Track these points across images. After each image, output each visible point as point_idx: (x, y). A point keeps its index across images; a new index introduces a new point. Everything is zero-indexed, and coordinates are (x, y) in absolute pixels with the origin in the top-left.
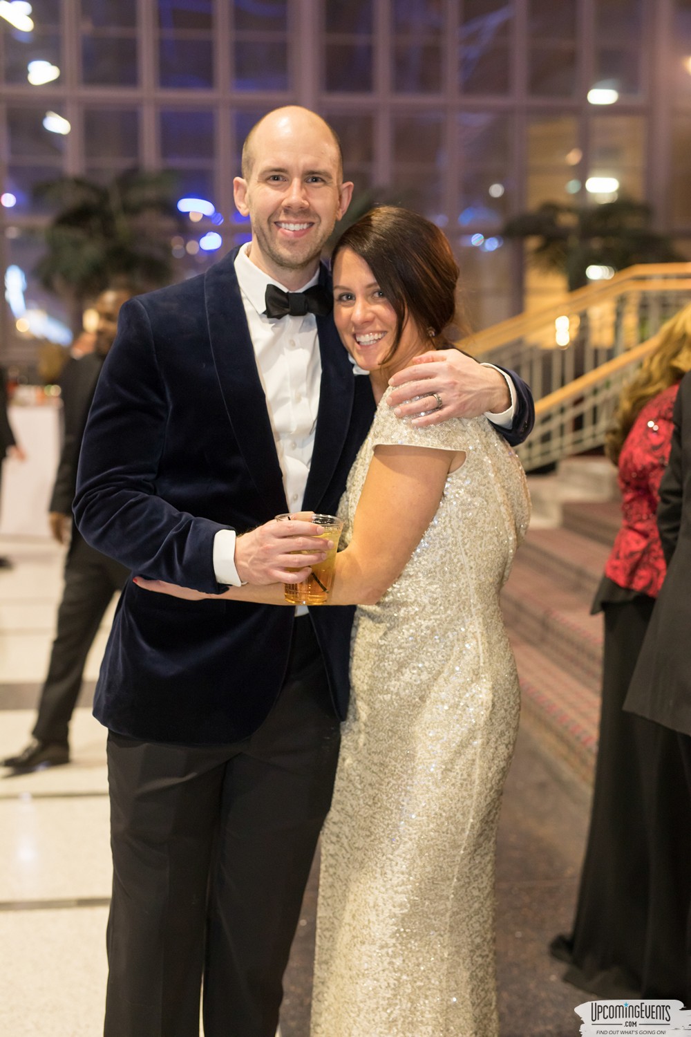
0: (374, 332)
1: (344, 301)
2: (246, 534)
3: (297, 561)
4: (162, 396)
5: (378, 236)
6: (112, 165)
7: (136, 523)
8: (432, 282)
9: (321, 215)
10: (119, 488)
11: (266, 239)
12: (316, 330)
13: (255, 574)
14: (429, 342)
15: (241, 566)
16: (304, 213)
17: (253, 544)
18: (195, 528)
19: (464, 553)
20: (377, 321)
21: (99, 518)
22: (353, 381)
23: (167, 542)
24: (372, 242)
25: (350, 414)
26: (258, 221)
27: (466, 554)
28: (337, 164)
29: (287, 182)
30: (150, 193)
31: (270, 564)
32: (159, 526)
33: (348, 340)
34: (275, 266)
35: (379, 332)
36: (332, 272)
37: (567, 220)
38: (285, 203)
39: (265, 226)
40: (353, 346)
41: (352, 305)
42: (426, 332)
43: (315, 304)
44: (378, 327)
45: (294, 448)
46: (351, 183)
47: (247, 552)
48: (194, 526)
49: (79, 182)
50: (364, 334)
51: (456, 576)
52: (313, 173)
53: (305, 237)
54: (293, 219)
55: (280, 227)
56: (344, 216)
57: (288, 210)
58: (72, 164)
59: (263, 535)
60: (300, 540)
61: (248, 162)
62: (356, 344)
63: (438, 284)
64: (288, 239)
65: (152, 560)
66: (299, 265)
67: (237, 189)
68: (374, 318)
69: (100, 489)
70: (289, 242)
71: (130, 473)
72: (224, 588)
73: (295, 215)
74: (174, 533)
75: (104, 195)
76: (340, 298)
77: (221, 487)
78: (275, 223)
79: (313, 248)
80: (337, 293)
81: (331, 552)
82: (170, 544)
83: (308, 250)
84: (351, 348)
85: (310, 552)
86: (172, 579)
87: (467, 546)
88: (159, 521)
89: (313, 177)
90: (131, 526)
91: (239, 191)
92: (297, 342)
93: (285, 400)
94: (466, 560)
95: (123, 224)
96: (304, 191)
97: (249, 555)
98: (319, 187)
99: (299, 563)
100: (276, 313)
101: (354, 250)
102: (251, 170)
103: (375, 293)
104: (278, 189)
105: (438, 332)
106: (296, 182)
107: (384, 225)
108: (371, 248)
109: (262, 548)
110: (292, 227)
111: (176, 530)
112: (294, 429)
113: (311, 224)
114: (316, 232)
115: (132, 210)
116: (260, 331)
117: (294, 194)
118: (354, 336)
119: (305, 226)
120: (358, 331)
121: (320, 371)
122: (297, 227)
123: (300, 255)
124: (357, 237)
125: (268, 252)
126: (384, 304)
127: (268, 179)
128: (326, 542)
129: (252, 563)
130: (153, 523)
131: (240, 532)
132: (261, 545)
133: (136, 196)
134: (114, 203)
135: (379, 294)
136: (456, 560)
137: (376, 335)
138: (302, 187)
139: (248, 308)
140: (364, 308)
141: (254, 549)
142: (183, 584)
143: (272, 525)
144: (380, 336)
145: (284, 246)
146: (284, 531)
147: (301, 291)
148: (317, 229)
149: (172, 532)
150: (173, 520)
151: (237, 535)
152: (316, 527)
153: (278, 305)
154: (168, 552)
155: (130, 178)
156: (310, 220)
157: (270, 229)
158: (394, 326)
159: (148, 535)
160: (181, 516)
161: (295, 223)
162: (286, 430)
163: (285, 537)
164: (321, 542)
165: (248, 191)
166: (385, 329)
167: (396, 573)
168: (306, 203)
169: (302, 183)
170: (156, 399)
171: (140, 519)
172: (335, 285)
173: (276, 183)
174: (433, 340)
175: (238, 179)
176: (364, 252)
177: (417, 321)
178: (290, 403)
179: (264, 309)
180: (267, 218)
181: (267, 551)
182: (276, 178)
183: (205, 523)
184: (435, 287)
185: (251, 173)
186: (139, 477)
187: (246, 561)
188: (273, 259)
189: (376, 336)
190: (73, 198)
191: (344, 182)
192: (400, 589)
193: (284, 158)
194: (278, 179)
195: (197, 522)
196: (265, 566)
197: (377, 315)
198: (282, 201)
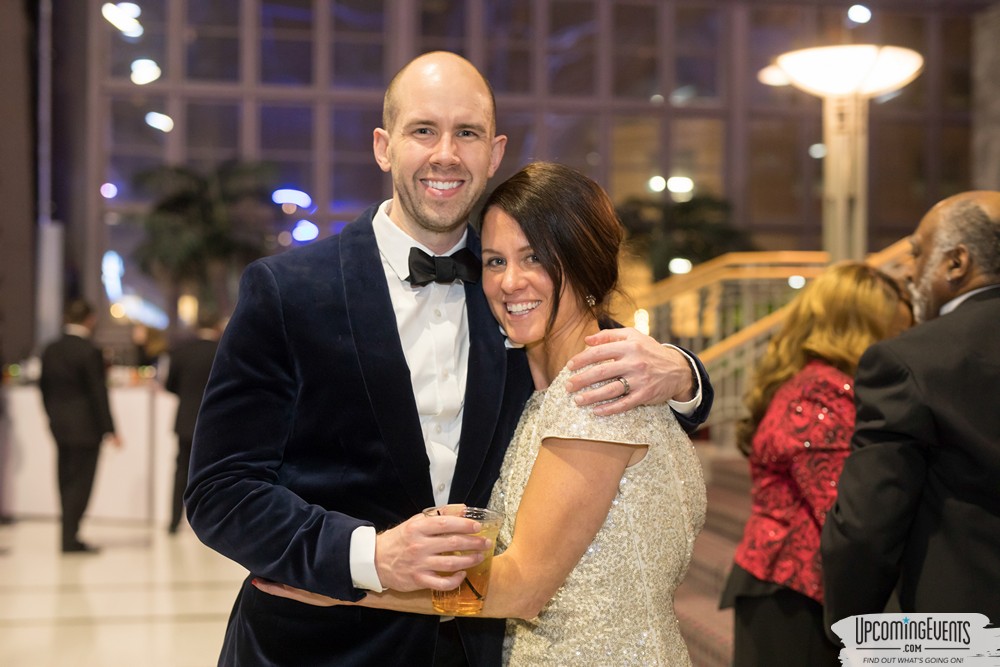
0: (527, 301)
1: (494, 266)
2: (388, 531)
3: (450, 564)
4: (291, 373)
5: (532, 194)
6: (210, 156)
7: (259, 517)
8: (593, 247)
9: (473, 172)
10: (239, 478)
11: (410, 199)
12: (464, 299)
13: (399, 578)
14: (589, 314)
15: (383, 569)
16: (455, 168)
17: (397, 544)
18: (328, 524)
19: (640, 558)
20: (530, 288)
21: (215, 512)
22: (506, 356)
23: (295, 542)
24: (525, 201)
25: (503, 392)
26: (402, 177)
27: (643, 559)
28: (491, 116)
29: (435, 136)
30: (250, 183)
31: (418, 567)
32: (287, 522)
33: (498, 310)
34: (418, 228)
35: (532, 301)
36: (480, 234)
37: (651, 214)
38: (433, 159)
39: (410, 183)
40: (504, 316)
41: (504, 270)
42: (585, 301)
43: (463, 270)
44: (532, 296)
45: (439, 432)
46: (505, 137)
47: (389, 552)
48: (326, 523)
49: (180, 171)
50: (516, 303)
51: (632, 585)
52: (465, 126)
53: (454, 197)
54: (441, 177)
55: (427, 186)
56: (496, 173)
57: (436, 166)
58: (174, 155)
59: (409, 533)
60: (454, 538)
61: (391, 112)
62: (508, 315)
63: (598, 247)
64: (436, 199)
65: (278, 561)
66: (446, 227)
67: (378, 141)
68: (527, 286)
69: (217, 479)
70: (436, 202)
71: (251, 460)
72: (362, 593)
73: (445, 173)
74: (304, 530)
75: (203, 184)
76: (490, 262)
77: (359, 476)
78: (421, 180)
79: (464, 209)
80: (486, 257)
81: (488, 553)
82: (299, 543)
83: (458, 212)
84: (502, 320)
85: (464, 552)
86: (299, 583)
87: (644, 551)
88: (285, 516)
89: (464, 130)
90: (253, 521)
91: (379, 145)
92: (443, 312)
93: (431, 377)
94: (644, 566)
95: (221, 212)
96: (455, 147)
97: (393, 556)
98: (471, 142)
99: (453, 566)
100: (421, 280)
101: (505, 210)
102: (395, 121)
103: (528, 257)
104: (423, 144)
105: (599, 301)
106: (446, 136)
107: (538, 183)
108: (524, 208)
109: (408, 548)
110: (440, 185)
111: (307, 526)
112: (439, 410)
113: (463, 181)
114: (467, 191)
115: (230, 198)
116: (403, 300)
117: (444, 149)
118: (505, 304)
119: (455, 185)
120: (510, 299)
121: (467, 345)
122: (446, 186)
123: (449, 216)
124: (508, 195)
125: (412, 212)
126: (537, 270)
127: (415, 132)
128: (484, 541)
129: (396, 566)
130: (280, 518)
131: (380, 529)
132: (408, 545)
133: (235, 185)
134: (214, 191)
135: (533, 259)
136: (631, 567)
137: (530, 304)
138: (452, 142)
139: (388, 273)
140: (516, 273)
141: (399, 550)
142: (313, 589)
143: (418, 521)
144: (534, 305)
145: (431, 207)
146: (435, 528)
147: (448, 254)
148: (468, 187)
149: (301, 530)
150: (303, 515)
151: (378, 532)
152: (472, 524)
153: (424, 271)
154: (296, 552)
155: (229, 169)
156: (461, 178)
157: (415, 188)
158: (550, 295)
159: (273, 532)
160: (310, 509)
161: (444, 181)
162: (431, 413)
163: (435, 535)
164: (478, 542)
165: (390, 144)
166: (539, 298)
167: (560, 581)
168: (457, 160)
169: (452, 137)
170: (285, 376)
171: (264, 514)
172: (484, 248)
173: (423, 136)
174: (594, 310)
175: (378, 130)
176: (516, 211)
177: (575, 288)
178: (436, 381)
179: (408, 274)
180: (412, 175)
181: (415, 552)
182: (423, 131)
183: (341, 518)
184: (595, 250)
185: (394, 125)
186: (262, 464)
187: (389, 563)
188: (416, 220)
189: (530, 306)
190: (172, 187)
191: (496, 136)
192: (566, 598)
193: (434, 110)
194: (425, 132)
195: (330, 517)
196: (412, 569)
197: (530, 283)
198: (430, 156)
